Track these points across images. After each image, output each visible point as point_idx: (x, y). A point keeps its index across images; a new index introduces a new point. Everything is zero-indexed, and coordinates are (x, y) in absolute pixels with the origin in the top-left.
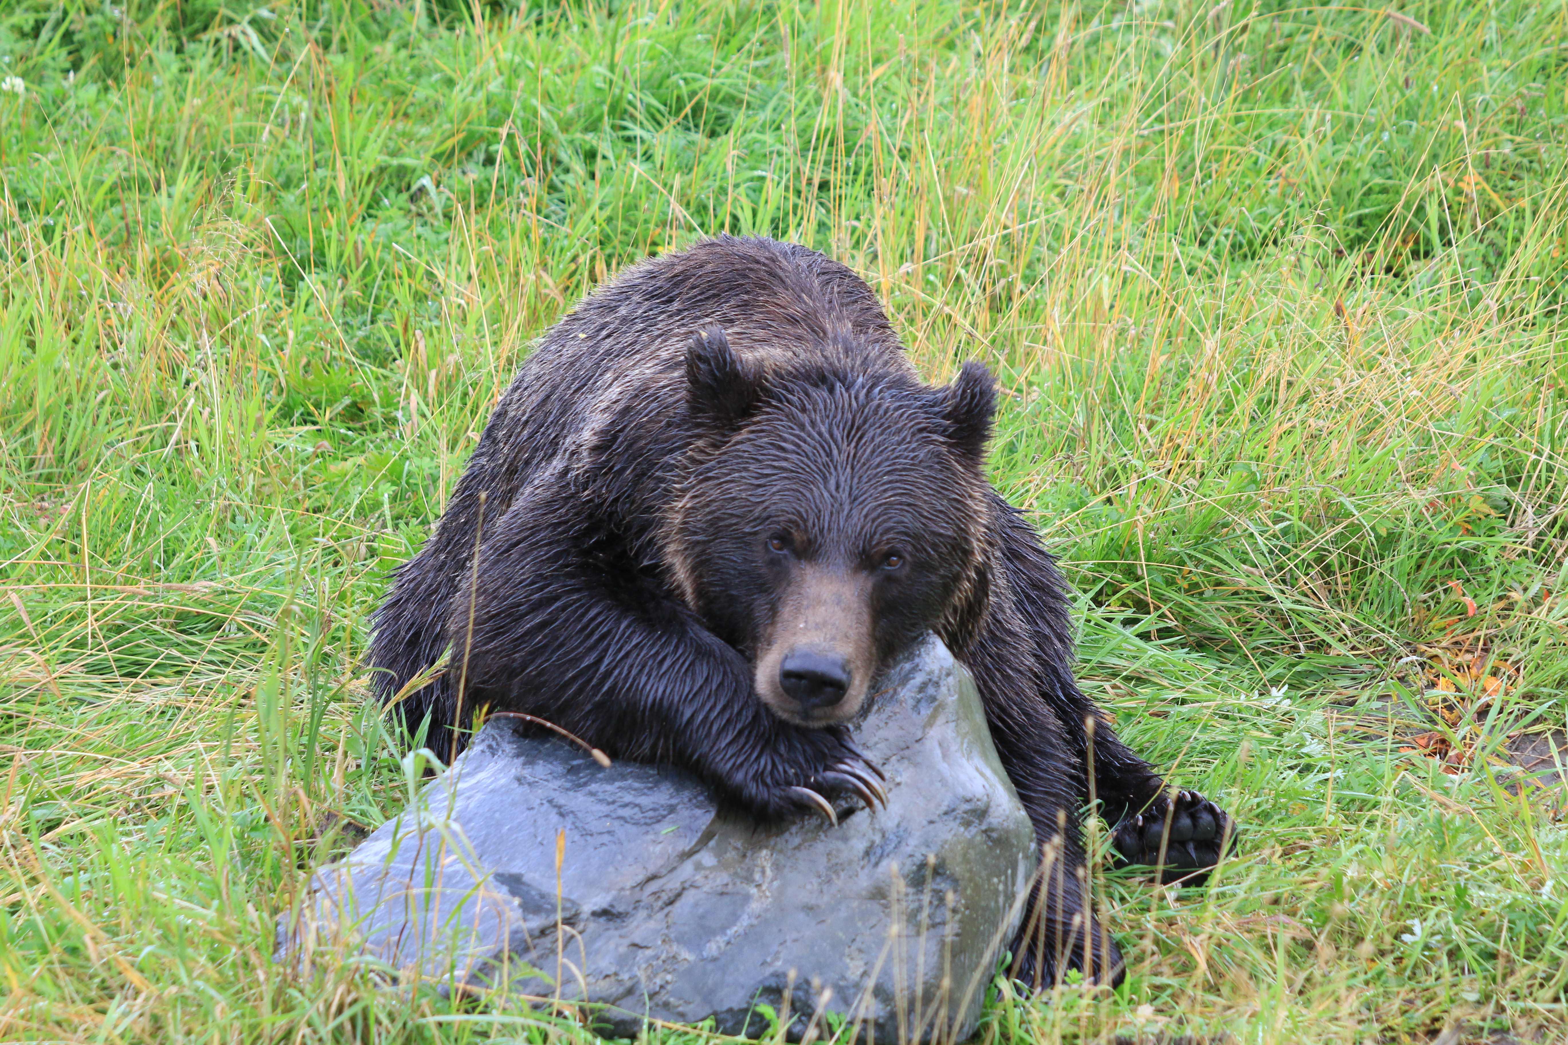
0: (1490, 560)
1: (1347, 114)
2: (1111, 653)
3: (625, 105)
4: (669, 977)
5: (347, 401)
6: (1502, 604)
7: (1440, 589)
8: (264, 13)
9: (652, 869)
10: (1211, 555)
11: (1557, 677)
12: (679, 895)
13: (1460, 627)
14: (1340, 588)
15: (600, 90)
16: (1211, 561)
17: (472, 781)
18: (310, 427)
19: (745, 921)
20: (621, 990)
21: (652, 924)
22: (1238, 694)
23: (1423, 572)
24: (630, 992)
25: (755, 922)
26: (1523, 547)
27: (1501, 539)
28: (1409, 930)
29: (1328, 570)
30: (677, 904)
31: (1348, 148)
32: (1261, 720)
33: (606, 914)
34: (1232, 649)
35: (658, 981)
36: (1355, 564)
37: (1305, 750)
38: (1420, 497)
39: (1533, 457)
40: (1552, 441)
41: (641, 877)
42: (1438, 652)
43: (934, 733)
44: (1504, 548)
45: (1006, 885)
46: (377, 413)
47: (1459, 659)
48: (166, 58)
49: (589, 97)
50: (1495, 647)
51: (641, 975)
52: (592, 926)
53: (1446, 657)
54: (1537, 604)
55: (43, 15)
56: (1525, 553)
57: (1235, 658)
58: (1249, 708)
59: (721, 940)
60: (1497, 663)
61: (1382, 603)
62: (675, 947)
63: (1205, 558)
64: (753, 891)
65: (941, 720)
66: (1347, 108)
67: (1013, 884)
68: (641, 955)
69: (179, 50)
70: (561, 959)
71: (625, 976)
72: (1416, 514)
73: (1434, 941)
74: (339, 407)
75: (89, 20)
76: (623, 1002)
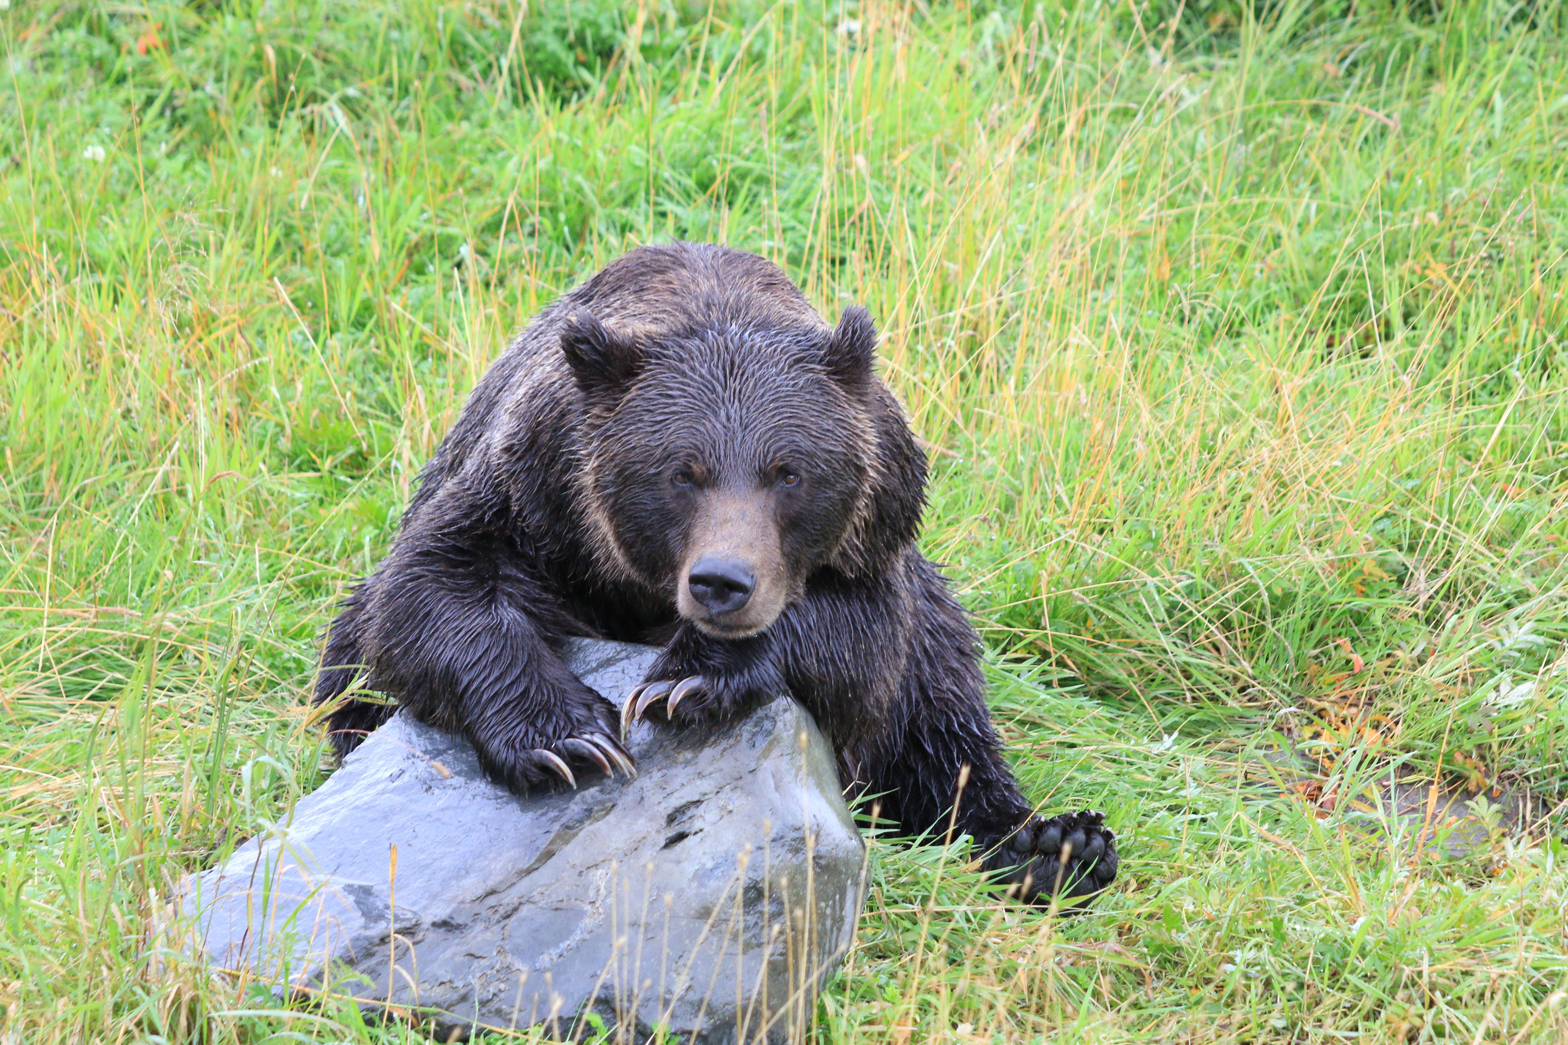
0: (1377, 619)
1: (1335, 204)
2: (1007, 698)
3: (661, 182)
4: (502, 986)
5: (351, 450)
6: (1388, 662)
7: (1331, 645)
8: (351, 92)
9: (491, 884)
10: (1113, 609)
11: (1434, 730)
12: (515, 909)
13: (1348, 683)
14: (1239, 643)
15: (637, 168)
16: (1111, 615)
17: (338, 798)
18: (312, 474)
19: (578, 936)
20: (456, 996)
21: (488, 935)
22: (1128, 740)
23: (1316, 630)
24: (464, 998)
25: (586, 936)
26: (1414, 610)
27: (1392, 601)
28: (1231, 961)
29: (1227, 626)
30: (513, 918)
31: (1328, 235)
32: (1147, 765)
33: (445, 925)
34: (1131, 698)
35: (492, 989)
36: (1251, 621)
37: (1183, 793)
38: (1317, 559)
39: (1428, 525)
40: (1450, 512)
41: (480, 892)
42: (1325, 704)
43: (767, 765)
44: (1396, 610)
45: (833, 908)
46: (377, 463)
47: (1345, 712)
48: (259, 132)
49: (629, 176)
50: (1377, 701)
51: (476, 983)
52: (432, 936)
53: (1332, 710)
54: (1421, 661)
55: (155, 91)
56: (1416, 615)
57: (1134, 706)
58: (1136, 753)
59: (554, 953)
60: (1378, 717)
61: (1277, 659)
62: (509, 959)
63: (1106, 612)
64: (588, 908)
65: (776, 753)
66: (1336, 199)
67: (842, 909)
68: (476, 963)
69: (273, 125)
70: (392, 966)
71: (460, 984)
72: (1312, 576)
73: (1252, 971)
74: (342, 456)
75: (192, 95)
76: (457, 1008)
